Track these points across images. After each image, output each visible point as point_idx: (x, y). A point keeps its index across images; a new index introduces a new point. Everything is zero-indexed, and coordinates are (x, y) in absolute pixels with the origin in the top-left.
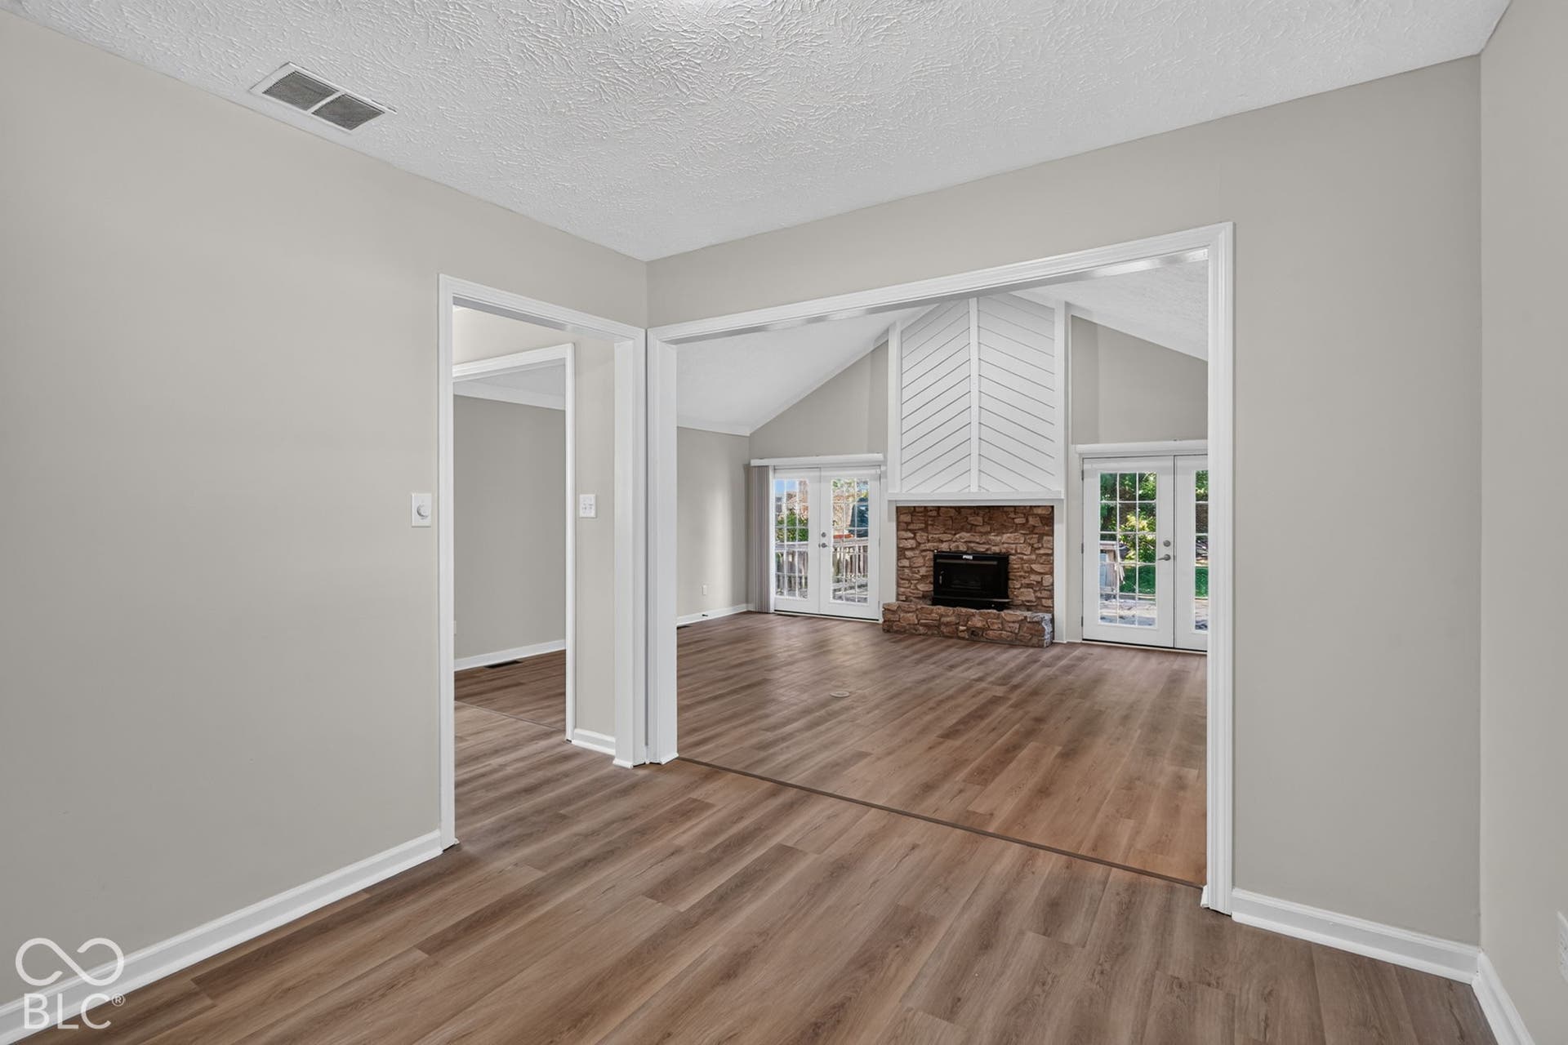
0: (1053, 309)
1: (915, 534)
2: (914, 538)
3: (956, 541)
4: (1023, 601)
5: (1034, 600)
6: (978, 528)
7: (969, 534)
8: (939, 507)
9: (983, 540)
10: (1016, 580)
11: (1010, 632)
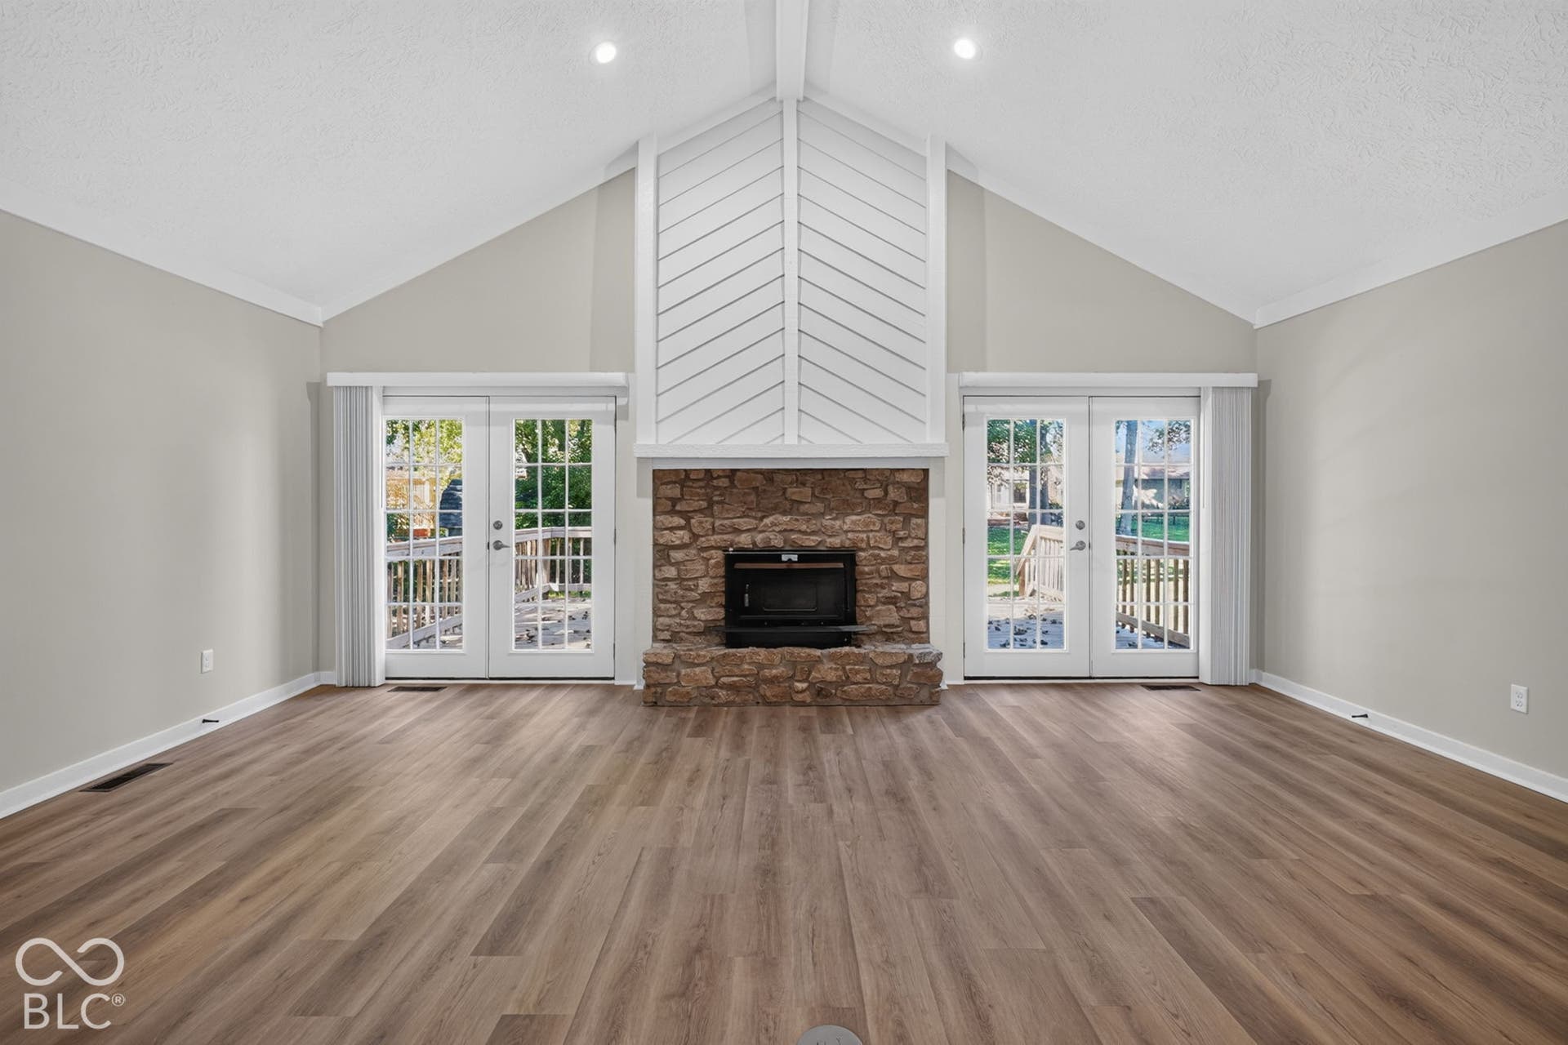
0: (925, 156)
1: (688, 520)
2: (687, 526)
3: (761, 532)
4: (879, 626)
5: (897, 622)
6: (804, 508)
7: (786, 519)
8: (734, 471)
9: (813, 528)
10: (869, 592)
11: (884, 683)
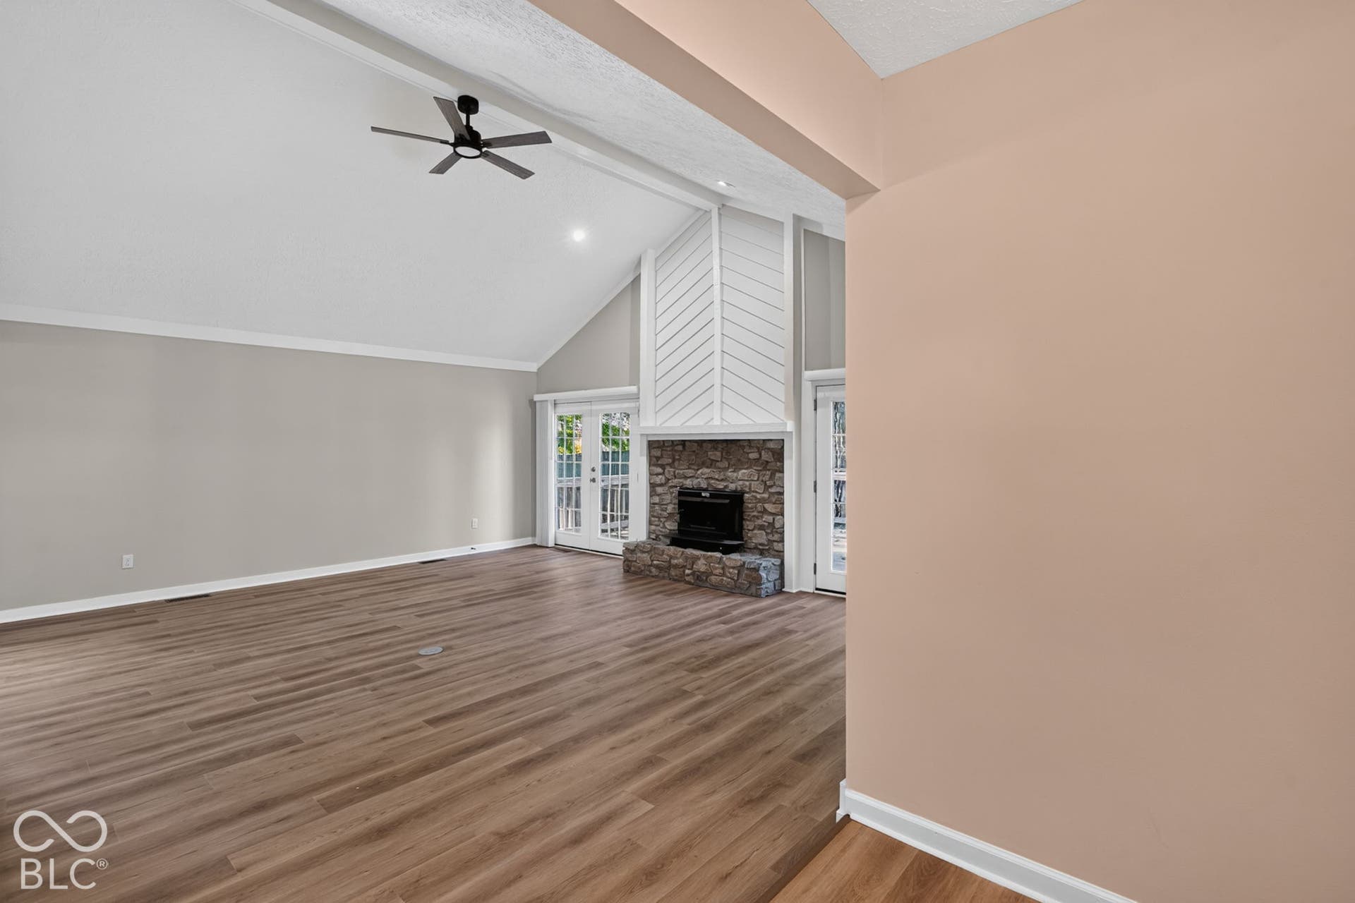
0: (782, 223)
1: (664, 469)
2: (663, 474)
3: (697, 478)
4: (756, 544)
5: (766, 543)
6: (718, 464)
7: (709, 470)
8: (684, 441)
9: (722, 477)
10: (750, 521)
11: (730, 578)
